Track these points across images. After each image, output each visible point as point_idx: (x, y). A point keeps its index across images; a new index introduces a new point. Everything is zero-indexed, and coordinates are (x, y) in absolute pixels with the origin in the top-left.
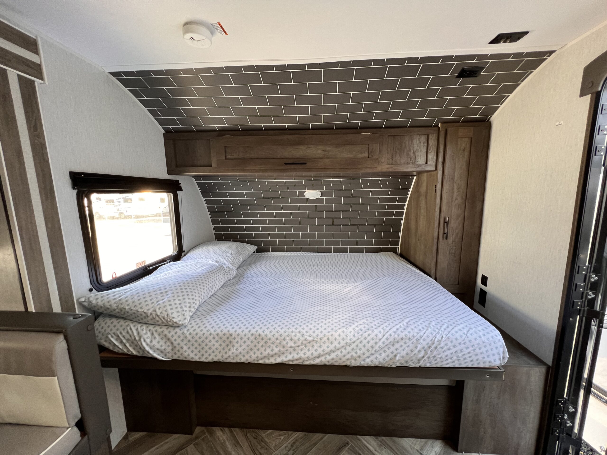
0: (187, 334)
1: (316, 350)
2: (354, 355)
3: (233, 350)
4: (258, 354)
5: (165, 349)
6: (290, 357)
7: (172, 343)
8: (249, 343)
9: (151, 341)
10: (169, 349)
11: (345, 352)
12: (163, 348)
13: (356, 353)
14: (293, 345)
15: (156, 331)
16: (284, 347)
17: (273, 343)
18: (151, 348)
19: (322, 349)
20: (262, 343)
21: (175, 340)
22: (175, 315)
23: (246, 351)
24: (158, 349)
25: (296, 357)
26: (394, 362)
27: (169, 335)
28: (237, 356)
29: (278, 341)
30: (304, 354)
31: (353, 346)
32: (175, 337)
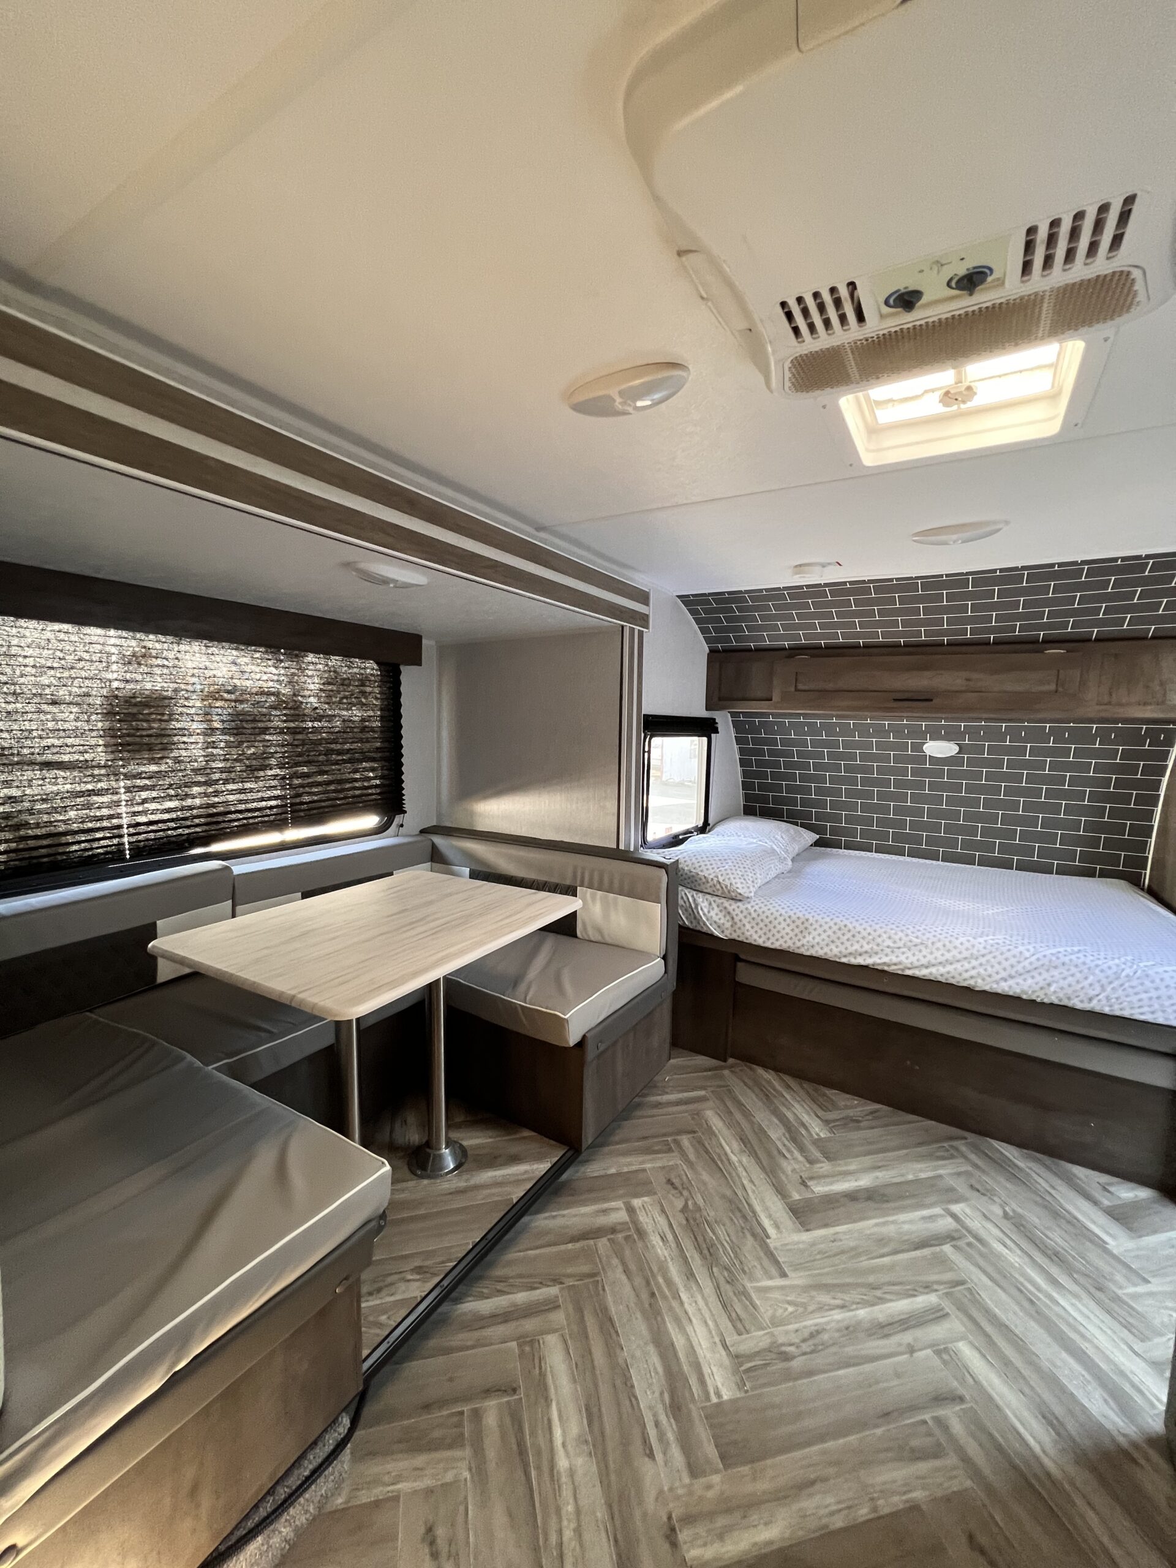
0: (752, 911)
1: (925, 957)
2: (982, 971)
3: (809, 938)
4: (842, 948)
5: (723, 924)
6: (886, 960)
7: (733, 918)
8: (830, 932)
9: (709, 912)
10: (728, 925)
11: (967, 966)
12: (722, 921)
13: (986, 970)
14: (892, 945)
15: (714, 901)
16: (878, 945)
17: (863, 938)
18: (708, 920)
19: (933, 956)
20: (849, 935)
21: (737, 915)
22: (739, 885)
23: (825, 942)
24: (715, 922)
25: (895, 960)
26: (1046, 994)
27: (730, 909)
28: (813, 946)
29: (871, 937)
30: (907, 958)
31: (983, 960)
32: (737, 911)
